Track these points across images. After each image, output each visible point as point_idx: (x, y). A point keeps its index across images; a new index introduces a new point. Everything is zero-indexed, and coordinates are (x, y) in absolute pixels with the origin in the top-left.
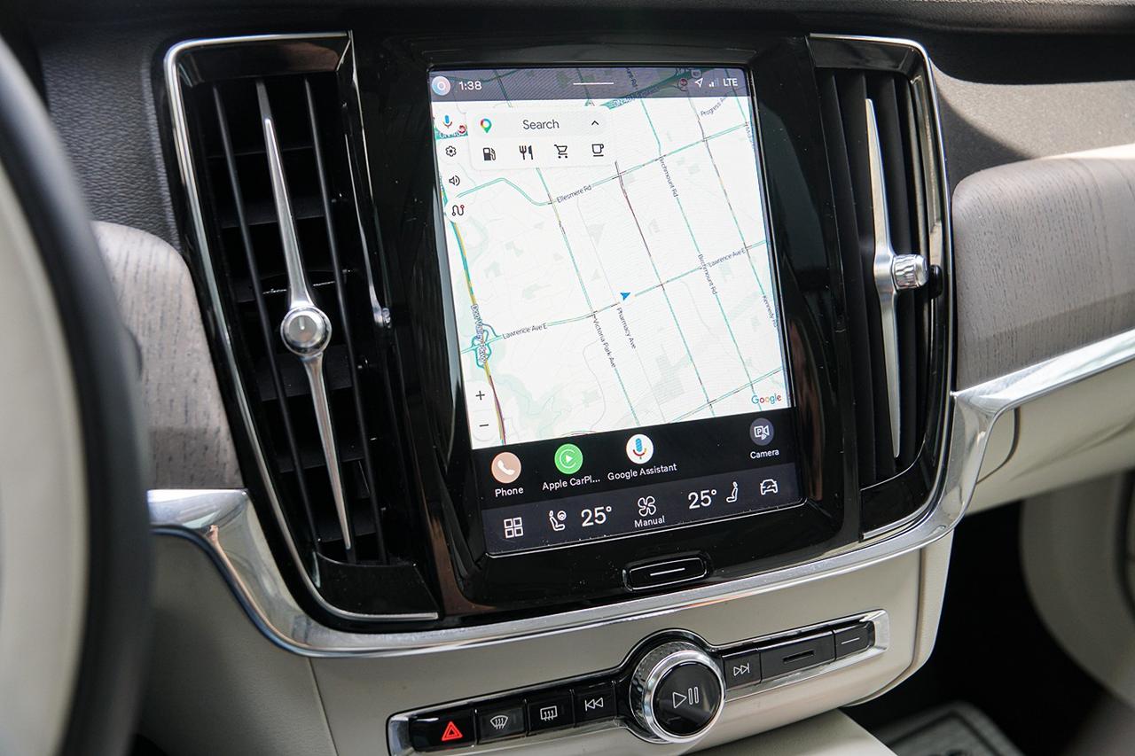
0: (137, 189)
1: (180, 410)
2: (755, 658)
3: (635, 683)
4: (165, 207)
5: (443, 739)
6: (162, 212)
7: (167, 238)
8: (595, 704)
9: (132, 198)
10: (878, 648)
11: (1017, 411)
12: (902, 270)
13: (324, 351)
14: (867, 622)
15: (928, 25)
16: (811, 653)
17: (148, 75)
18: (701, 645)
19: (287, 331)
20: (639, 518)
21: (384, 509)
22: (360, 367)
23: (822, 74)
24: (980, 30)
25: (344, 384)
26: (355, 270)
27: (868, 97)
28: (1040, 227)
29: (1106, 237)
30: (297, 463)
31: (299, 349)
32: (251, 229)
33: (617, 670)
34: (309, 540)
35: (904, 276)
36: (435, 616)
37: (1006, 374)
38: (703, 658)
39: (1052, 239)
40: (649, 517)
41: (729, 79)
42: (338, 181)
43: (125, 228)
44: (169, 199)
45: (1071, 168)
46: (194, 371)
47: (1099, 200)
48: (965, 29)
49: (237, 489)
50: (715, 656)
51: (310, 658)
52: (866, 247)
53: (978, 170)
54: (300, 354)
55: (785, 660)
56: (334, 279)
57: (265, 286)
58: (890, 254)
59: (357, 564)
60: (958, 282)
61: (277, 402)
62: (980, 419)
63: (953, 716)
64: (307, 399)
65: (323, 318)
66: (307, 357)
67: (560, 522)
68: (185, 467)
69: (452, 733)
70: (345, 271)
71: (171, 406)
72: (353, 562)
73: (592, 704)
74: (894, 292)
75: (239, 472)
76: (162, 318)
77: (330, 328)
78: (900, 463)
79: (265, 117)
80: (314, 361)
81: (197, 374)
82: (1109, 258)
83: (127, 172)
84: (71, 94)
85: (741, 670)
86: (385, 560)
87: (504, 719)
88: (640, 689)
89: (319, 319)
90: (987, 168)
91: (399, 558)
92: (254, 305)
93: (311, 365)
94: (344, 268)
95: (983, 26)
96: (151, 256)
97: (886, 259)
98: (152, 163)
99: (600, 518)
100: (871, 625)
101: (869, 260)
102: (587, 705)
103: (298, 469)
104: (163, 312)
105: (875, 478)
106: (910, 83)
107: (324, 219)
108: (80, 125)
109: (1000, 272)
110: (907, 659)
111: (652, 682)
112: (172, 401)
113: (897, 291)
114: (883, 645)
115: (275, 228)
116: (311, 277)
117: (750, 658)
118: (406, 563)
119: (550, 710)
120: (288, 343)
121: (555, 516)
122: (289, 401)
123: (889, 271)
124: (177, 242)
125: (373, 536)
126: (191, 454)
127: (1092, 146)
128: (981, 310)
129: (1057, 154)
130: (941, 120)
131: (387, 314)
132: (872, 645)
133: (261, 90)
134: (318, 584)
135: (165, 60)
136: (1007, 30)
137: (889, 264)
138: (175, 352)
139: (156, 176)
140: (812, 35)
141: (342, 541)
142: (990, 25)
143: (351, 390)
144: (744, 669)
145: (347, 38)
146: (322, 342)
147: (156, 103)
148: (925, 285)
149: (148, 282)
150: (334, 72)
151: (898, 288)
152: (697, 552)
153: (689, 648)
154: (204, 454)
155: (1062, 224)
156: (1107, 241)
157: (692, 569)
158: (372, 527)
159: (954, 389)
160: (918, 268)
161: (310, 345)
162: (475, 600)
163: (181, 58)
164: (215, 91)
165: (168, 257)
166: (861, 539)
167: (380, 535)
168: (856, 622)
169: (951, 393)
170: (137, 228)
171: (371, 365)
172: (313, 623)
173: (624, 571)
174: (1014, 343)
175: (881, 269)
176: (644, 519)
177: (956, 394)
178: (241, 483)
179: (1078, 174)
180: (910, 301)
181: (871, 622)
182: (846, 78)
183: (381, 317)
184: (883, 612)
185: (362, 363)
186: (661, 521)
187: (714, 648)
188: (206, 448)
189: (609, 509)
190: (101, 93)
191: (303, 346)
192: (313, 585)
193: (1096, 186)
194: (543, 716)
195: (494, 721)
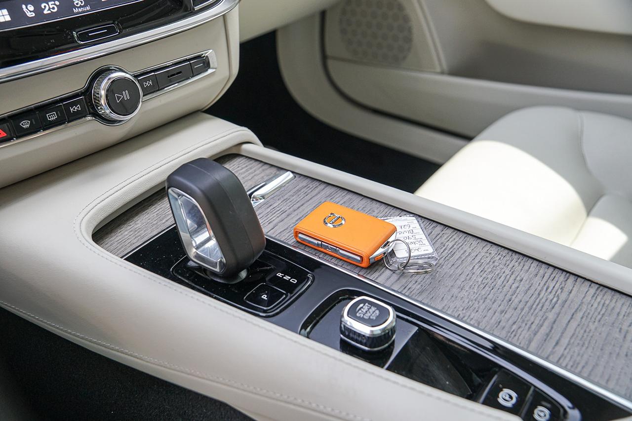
2: (154, 78)
8: (76, 108)
10: (213, 68)
14: (205, 56)
16: (181, 72)
20: (75, 7)
33: (84, 89)
38: (128, 76)
40: (81, 7)
55: (169, 76)
67: (30, 11)
73: (74, 109)
87: (28, 122)
99: (53, 8)
100: (207, 58)
102: (72, 110)
110: (227, 74)
111: (103, 91)
114: (216, 66)
117: (151, 78)
119: (52, 114)
121: (27, 8)
132: (209, 68)
144: (149, 83)
152: (111, 22)
157: (111, 30)
168: (199, 57)
173: (75, 34)
176: (78, 8)
181: (207, 56)
184: (211, 51)
186: (88, 8)
187: (131, 73)
189: (57, 3)
194: (50, 118)
195: (22, 124)
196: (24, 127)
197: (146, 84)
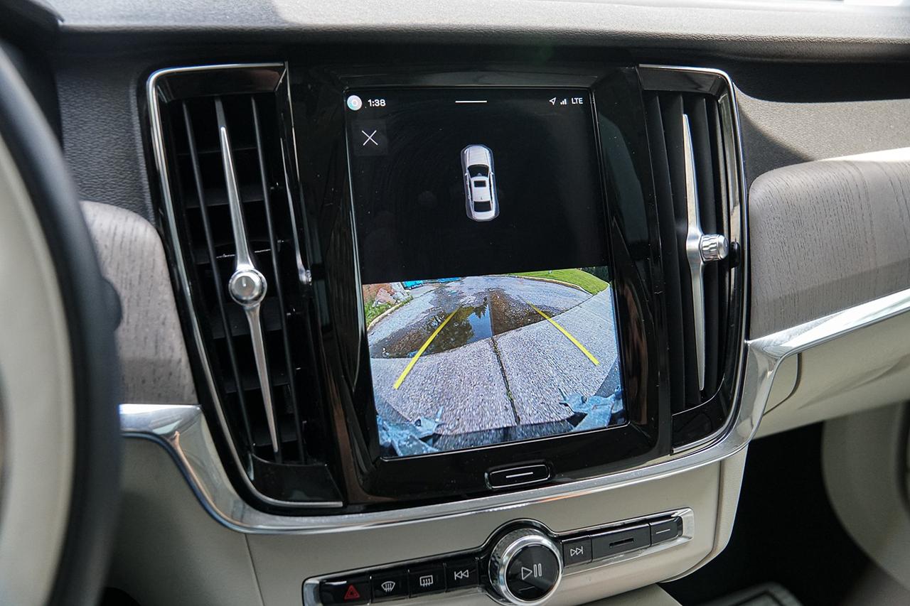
0: (124, 179)
1: (152, 345)
2: (587, 543)
3: (493, 559)
4: (145, 192)
5: (346, 598)
6: (142, 197)
7: (145, 216)
9: (120, 186)
10: (685, 537)
11: (800, 355)
12: (708, 246)
13: (262, 302)
14: (677, 517)
15: (733, 57)
16: (632, 540)
17: (135, 94)
18: (545, 532)
19: (233, 287)
21: (305, 422)
22: (289, 314)
23: (649, 95)
24: (775, 60)
25: (276, 327)
26: (287, 241)
27: (685, 113)
28: (818, 213)
29: (871, 221)
30: (238, 386)
31: (242, 301)
32: (209, 209)
33: (480, 549)
34: (247, 444)
35: (709, 251)
36: (340, 504)
37: (790, 327)
38: (546, 542)
39: (828, 223)
41: (576, 99)
42: (275, 174)
43: (114, 208)
44: (148, 187)
45: (845, 168)
46: (162, 316)
47: (867, 193)
48: (764, 60)
49: (193, 405)
50: (555, 540)
51: (246, 534)
52: (681, 228)
53: (771, 169)
54: (242, 304)
55: (611, 544)
56: (269, 247)
57: (218, 252)
58: (699, 233)
59: (283, 463)
60: (752, 255)
61: (225, 339)
62: (769, 361)
63: (766, 594)
64: (248, 338)
65: (261, 278)
66: (247, 307)
68: (154, 388)
69: (352, 594)
70: (279, 241)
71: (145, 342)
72: (279, 462)
73: (460, 575)
74: (702, 263)
75: (195, 392)
76: (140, 276)
77: (266, 285)
78: (705, 394)
79: (221, 127)
80: (253, 309)
81: (165, 319)
82: (873, 239)
83: (117, 166)
84: (78, 107)
85: (576, 551)
86: (303, 461)
87: (392, 584)
88: (496, 564)
89: (257, 278)
90: (778, 167)
91: (315, 460)
92: (209, 266)
93: (252, 313)
94: (279, 239)
95: (777, 57)
96: (133, 230)
97: (695, 238)
98: (136, 160)
100: (680, 521)
101: (683, 238)
102: (456, 576)
103: (240, 391)
104: (141, 272)
105: (684, 405)
106: (718, 102)
107: (263, 202)
108: (84, 130)
109: (786, 249)
110: (710, 546)
111: (506, 559)
112: (146, 338)
113: (704, 262)
114: (689, 535)
115: (226, 208)
116: (253, 246)
117: (583, 543)
118: (320, 464)
119: (428, 578)
120: (234, 296)
122: (235, 339)
123: (697, 247)
124: (153, 219)
125: (295, 443)
126: (159, 379)
127: (863, 150)
128: (769, 277)
129: (836, 156)
130: (741, 131)
131: (309, 275)
132: (680, 536)
133: (219, 106)
134: (252, 478)
135: (147, 82)
136: (797, 60)
137: (698, 241)
138: (149, 301)
139: (138, 169)
140: (641, 65)
141: (271, 447)
142: (782, 57)
143: (281, 332)
144: (578, 551)
145: (284, 67)
146: (259, 296)
147: (140, 115)
148: (725, 258)
149: (130, 249)
150: (273, 93)
151: (704, 260)
152: (542, 461)
153: (535, 534)
154: (169, 379)
155: (836, 211)
156: (872, 225)
157: (539, 473)
158: (294, 436)
159: (748, 338)
160: (720, 245)
161: (250, 298)
162: (371, 493)
163: (159, 82)
164: (184, 106)
165: (146, 230)
166: (671, 453)
167: (300, 441)
168: (669, 517)
169: (745, 341)
170: (123, 208)
171: (297, 313)
172: (248, 507)
173: (486, 475)
174: (796, 303)
175: (691, 245)
177: (749, 342)
178: (196, 401)
179: (850, 172)
180: (715, 271)
181: (680, 517)
182: (667, 98)
183: (305, 277)
184: (689, 510)
185: (291, 311)
187: (555, 534)
188: (171, 374)
190: (99, 107)
191: (244, 298)
192: (248, 477)
193: (864, 182)
194: (422, 583)
195: (384, 586)
196: (386, 589)
197: (573, 552)
